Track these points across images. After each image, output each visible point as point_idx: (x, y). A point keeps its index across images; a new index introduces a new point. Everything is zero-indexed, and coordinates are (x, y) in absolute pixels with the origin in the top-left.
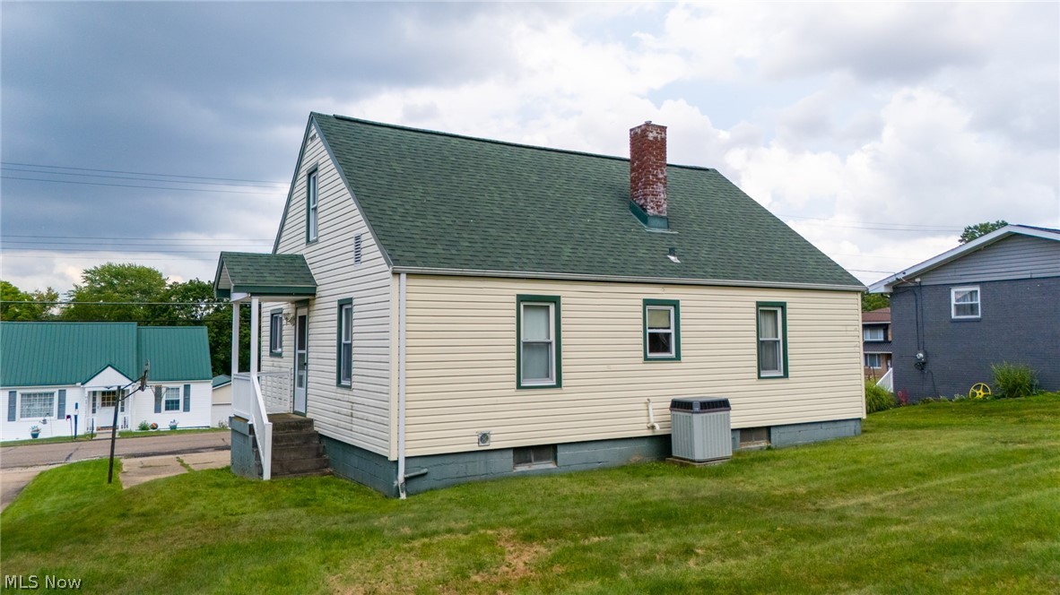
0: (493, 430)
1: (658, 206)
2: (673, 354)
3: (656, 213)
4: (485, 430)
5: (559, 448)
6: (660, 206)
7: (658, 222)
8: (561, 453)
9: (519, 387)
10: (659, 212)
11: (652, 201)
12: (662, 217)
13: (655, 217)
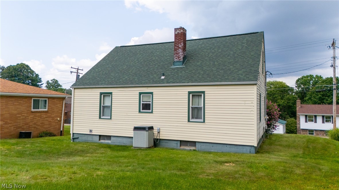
0: (93, 129)
1: (179, 58)
2: (151, 111)
3: (178, 60)
4: (91, 129)
5: (112, 137)
6: (179, 57)
7: (178, 63)
8: (112, 138)
9: (100, 118)
10: (179, 60)
11: (176, 56)
12: (180, 61)
13: (178, 61)
